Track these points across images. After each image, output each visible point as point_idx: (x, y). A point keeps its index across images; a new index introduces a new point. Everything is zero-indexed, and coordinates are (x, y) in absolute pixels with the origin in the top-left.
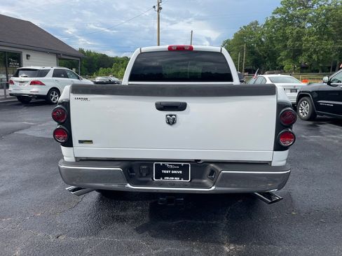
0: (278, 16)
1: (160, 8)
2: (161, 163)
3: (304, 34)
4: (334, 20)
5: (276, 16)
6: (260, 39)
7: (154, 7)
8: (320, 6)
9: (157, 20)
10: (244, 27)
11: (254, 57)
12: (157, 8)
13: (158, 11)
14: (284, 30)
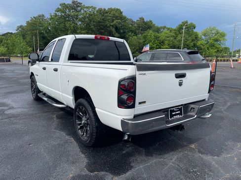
0: (59, 14)
2: (172, 109)
3: (77, 28)
4: (94, 22)
5: (58, 13)
6: (48, 28)
8: (85, 11)
10: (34, 17)
11: (45, 40)
14: (64, 24)
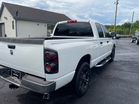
1: (117, 3)
2: (13, 70)
7: (115, 3)
9: (116, 9)
12: (116, 3)
13: (117, 5)
